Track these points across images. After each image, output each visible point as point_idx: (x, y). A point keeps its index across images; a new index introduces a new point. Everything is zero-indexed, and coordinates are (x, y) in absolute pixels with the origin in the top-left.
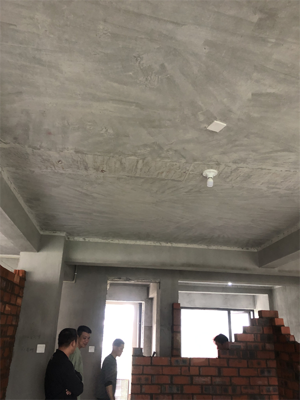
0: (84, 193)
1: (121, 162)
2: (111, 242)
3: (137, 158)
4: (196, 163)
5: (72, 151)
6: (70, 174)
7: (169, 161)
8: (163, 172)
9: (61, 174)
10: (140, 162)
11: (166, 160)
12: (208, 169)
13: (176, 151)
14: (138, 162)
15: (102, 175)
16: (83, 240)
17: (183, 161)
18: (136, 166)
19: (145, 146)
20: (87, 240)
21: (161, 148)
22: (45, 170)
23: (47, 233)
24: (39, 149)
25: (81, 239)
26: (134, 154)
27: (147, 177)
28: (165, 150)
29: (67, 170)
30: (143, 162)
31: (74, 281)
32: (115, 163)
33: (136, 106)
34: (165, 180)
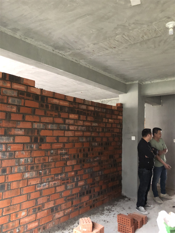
0: (121, 60)
1: (116, 41)
2: (167, 80)
3: (120, 36)
4: (154, 23)
5: (92, 45)
6: (104, 54)
7: (137, 29)
8: (143, 36)
9: (101, 55)
10: (124, 36)
11: (135, 30)
12: (167, 23)
13: (133, 23)
14: (123, 37)
15: (116, 49)
16: (150, 83)
17: (146, 26)
18: (125, 39)
19: (116, 28)
20: (152, 82)
21: (124, 26)
22: (94, 56)
23: (130, 83)
24: (81, 49)
25: (149, 82)
26: (117, 35)
27: (138, 41)
28: (127, 25)
29: (101, 53)
30: (126, 36)
31: (161, 105)
32: (115, 42)
33: (89, 15)
34: (150, 39)
